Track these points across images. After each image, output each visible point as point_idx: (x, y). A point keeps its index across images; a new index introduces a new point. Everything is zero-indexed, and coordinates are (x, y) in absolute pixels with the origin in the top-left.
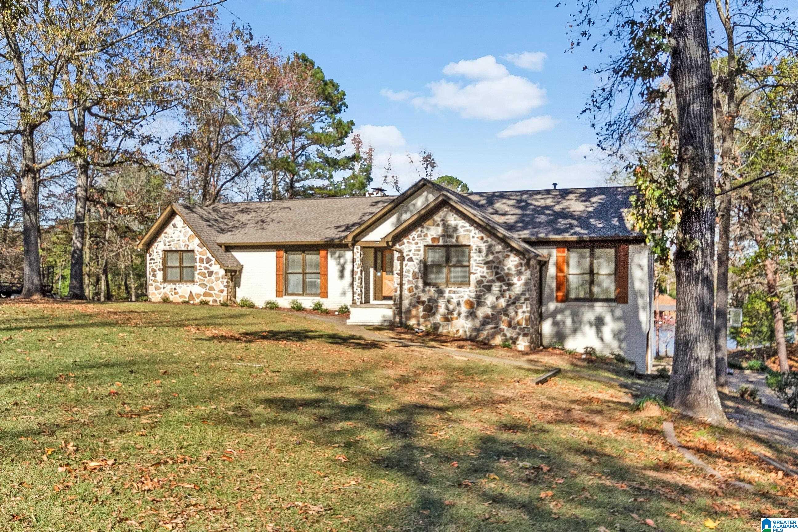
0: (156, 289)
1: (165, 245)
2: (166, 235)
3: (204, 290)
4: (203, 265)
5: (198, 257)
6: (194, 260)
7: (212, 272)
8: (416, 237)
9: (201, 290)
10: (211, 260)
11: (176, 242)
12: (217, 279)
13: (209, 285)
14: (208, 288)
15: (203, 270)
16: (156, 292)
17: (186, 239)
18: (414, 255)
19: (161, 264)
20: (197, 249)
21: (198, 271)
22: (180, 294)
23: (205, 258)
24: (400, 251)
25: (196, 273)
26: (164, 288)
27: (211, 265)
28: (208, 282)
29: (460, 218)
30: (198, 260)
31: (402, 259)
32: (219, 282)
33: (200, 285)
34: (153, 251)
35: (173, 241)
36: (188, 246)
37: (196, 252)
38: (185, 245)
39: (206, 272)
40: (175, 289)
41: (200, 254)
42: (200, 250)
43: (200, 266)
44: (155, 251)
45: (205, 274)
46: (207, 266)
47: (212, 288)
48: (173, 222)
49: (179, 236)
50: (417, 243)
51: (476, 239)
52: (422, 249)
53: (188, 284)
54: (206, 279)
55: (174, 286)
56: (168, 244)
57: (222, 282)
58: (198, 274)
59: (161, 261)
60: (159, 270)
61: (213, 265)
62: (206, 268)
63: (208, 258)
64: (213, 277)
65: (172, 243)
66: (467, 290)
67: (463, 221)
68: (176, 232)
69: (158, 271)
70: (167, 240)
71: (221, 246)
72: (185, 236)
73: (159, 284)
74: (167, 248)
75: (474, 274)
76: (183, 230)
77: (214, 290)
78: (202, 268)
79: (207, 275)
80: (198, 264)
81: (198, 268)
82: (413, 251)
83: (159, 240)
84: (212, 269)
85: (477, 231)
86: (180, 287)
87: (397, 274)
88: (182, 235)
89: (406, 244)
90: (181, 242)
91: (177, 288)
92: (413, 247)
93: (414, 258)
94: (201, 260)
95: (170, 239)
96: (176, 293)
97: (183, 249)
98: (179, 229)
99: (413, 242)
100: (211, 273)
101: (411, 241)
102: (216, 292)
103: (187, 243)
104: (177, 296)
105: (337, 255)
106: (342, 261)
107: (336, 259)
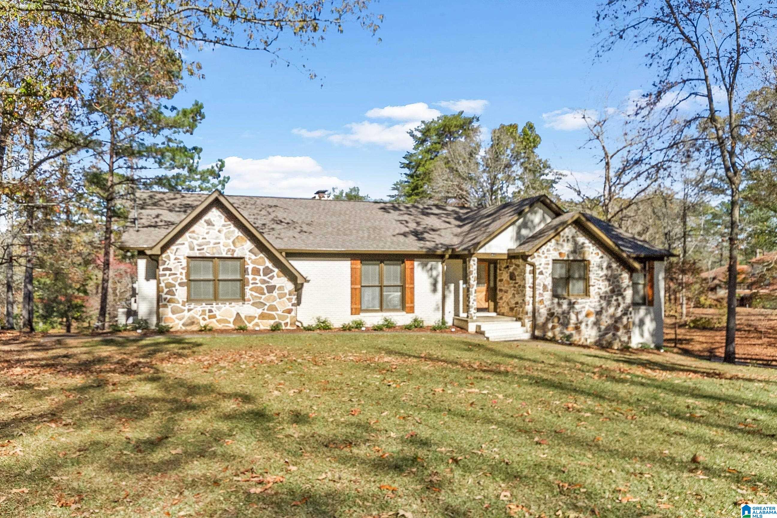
0: (173, 312)
1: (192, 249)
2: (194, 235)
3: (260, 311)
4: (258, 278)
5: (250, 267)
6: (245, 271)
7: (274, 287)
8: (545, 251)
9: (257, 312)
10: (272, 271)
11: (212, 245)
12: (281, 296)
13: (268, 304)
14: (266, 307)
15: (259, 285)
16: (174, 317)
17: (230, 242)
18: (545, 268)
19: (184, 277)
20: (248, 256)
21: (251, 286)
22: (219, 317)
23: (261, 268)
24: (533, 265)
25: (247, 289)
26: (189, 310)
27: (272, 278)
28: (267, 299)
29: (581, 235)
30: (250, 271)
31: (533, 272)
32: (285, 299)
33: (253, 304)
34: (168, 257)
35: (209, 243)
36: (234, 251)
37: (247, 260)
38: (229, 250)
39: (264, 286)
40: (210, 311)
41: (253, 262)
42: (253, 257)
43: (254, 279)
44: (172, 257)
45: (263, 289)
46: (266, 278)
47: (273, 308)
48: (206, 217)
49: (217, 238)
50: (546, 257)
51: (594, 255)
52: (551, 262)
53: (233, 304)
54: (263, 297)
55: (209, 307)
56: (196, 248)
57: (289, 300)
58: (251, 290)
59: (184, 272)
60: (181, 284)
61: (276, 278)
62: (263, 282)
63: (267, 268)
64: (275, 293)
65: (205, 247)
66: (588, 301)
67: (584, 238)
68: (211, 231)
69: (178, 287)
70: (195, 242)
71: (281, 253)
72: (228, 238)
73: (179, 305)
74: (197, 254)
75: (593, 286)
76: (225, 230)
77: (277, 310)
78: (257, 281)
79: (266, 291)
80: (250, 277)
81: (251, 282)
82: (543, 265)
83: (180, 241)
84: (273, 282)
85: (594, 248)
86: (219, 309)
87: (530, 287)
88: (222, 235)
89: (537, 258)
90: (221, 245)
91: (213, 309)
92: (543, 261)
93: (544, 271)
94: (256, 272)
95: (200, 241)
96: (214, 317)
97: (224, 255)
98: (217, 228)
99: (543, 256)
100: (271, 289)
101: (541, 255)
102: (280, 313)
103: (232, 247)
104: (214, 320)
105: (429, 266)
106: (434, 273)
107: (428, 271)
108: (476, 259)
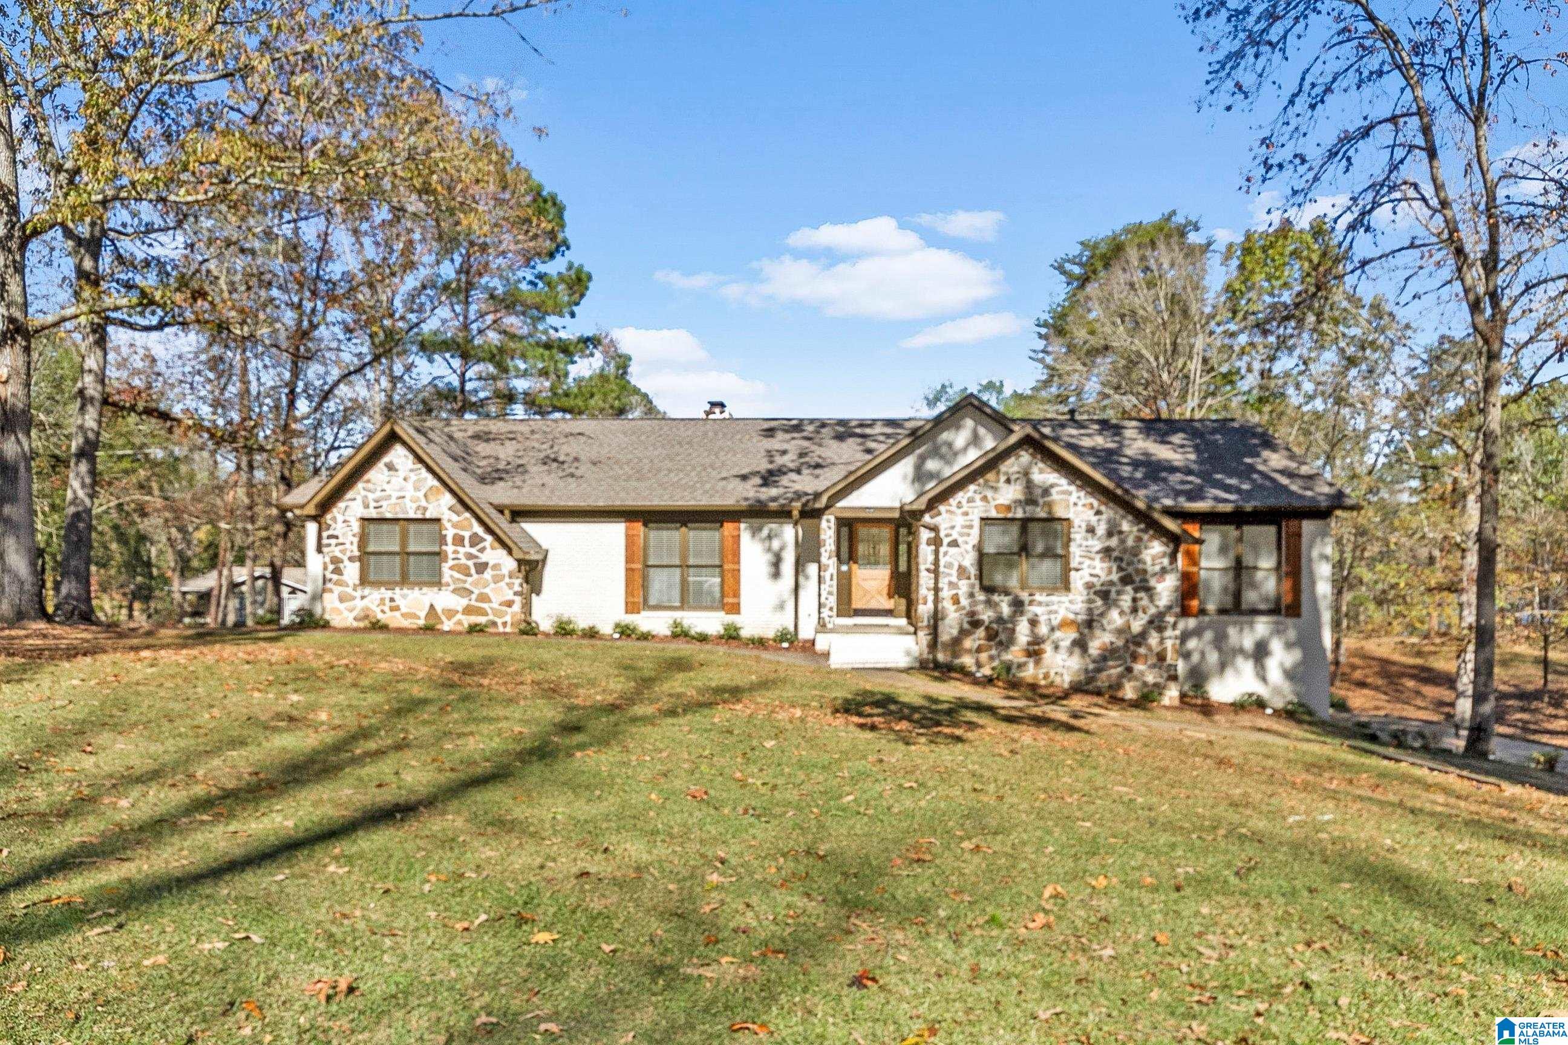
0: (342, 600)
1: (367, 506)
2: (370, 486)
3: (464, 602)
4: (461, 550)
5: (450, 533)
6: (443, 540)
7: (486, 565)
8: (964, 502)
9: (459, 603)
10: (483, 540)
11: (393, 500)
12: (497, 579)
13: (476, 592)
14: (474, 597)
15: (464, 561)
16: (342, 606)
17: (421, 494)
18: (962, 535)
19: (355, 548)
20: (447, 516)
21: (451, 563)
22: (404, 610)
23: (467, 534)
24: (935, 529)
25: (445, 568)
26: (363, 598)
27: (482, 550)
28: (475, 584)
29: (1049, 470)
30: (449, 540)
31: (936, 542)
32: (502, 584)
33: (454, 591)
34: (334, 519)
35: (389, 497)
36: (425, 509)
37: (445, 522)
38: (418, 508)
39: (470, 563)
40: (392, 600)
41: (455, 526)
42: (455, 518)
43: (456, 552)
44: (340, 518)
45: (468, 568)
46: (474, 551)
47: (484, 598)
48: (386, 459)
49: (401, 489)
50: (966, 514)
51: (1080, 508)
52: (977, 523)
53: (425, 590)
54: (470, 579)
55: (389, 594)
56: (372, 504)
57: (510, 586)
58: (451, 568)
59: (356, 540)
60: (351, 559)
61: (488, 550)
62: (470, 556)
63: (475, 534)
64: (488, 574)
65: (384, 503)
66: (1064, 599)
67: (1056, 475)
68: (394, 480)
69: (347, 562)
70: (371, 496)
71: (502, 512)
72: (417, 489)
73: (349, 590)
74: (373, 513)
75: (1077, 570)
76: (413, 477)
77: (490, 601)
78: (460, 556)
79: (473, 571)
80: (449, 549)
81: (451, 556)
82: (958, 529)
83: (350, 495)
84: (484, 558)
85: (1082, 494)
86: (404, 596)
87: (928, 570)
88: (409, 486)
89: (944, 515)
90: (407, 500)
91: (396, 597)
92: (959, 521)
93: (960, 540)
94: (459, 540)
95: (378, 494)
96: (397, 608)
97: (412, 515)
98: (401, 474)
99: (960, 511)
100: (481, 568)
101: (954, 508)
102: (495, 605)
103: (424, 503)
104: (397, 614)
105: (765, 532)
106: (776, 544)
107: (763, 540)
108: (832, 518)
